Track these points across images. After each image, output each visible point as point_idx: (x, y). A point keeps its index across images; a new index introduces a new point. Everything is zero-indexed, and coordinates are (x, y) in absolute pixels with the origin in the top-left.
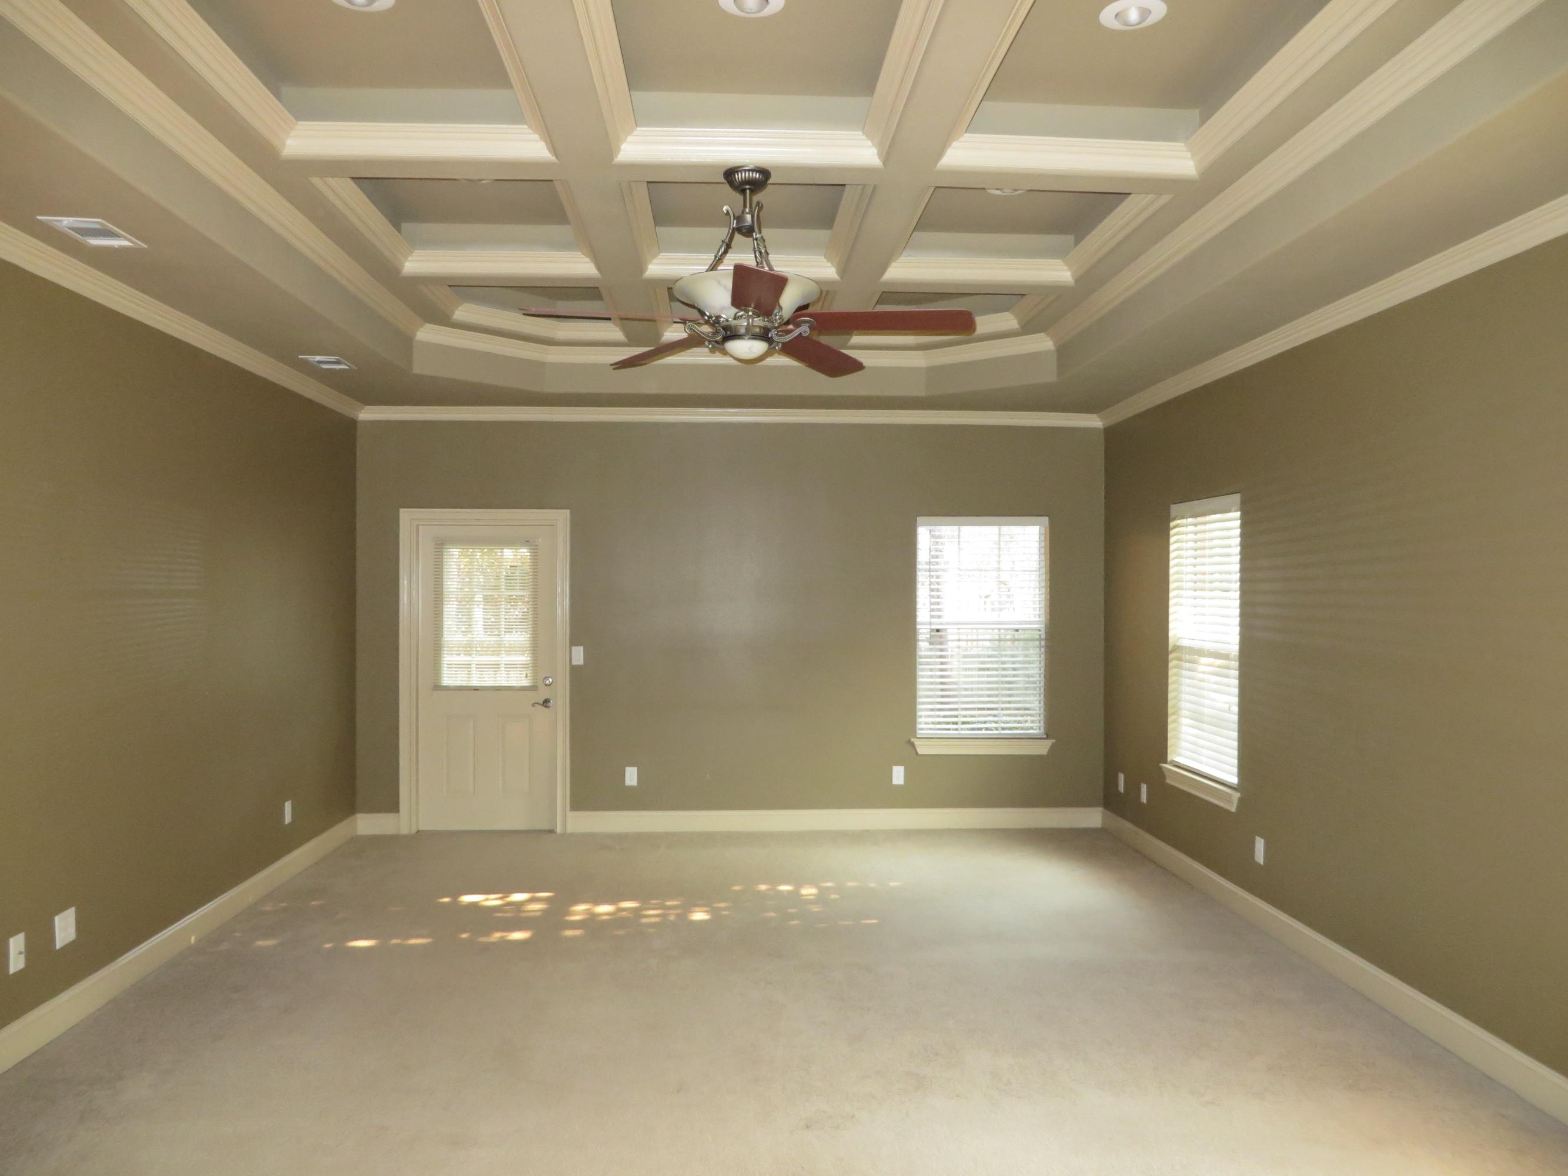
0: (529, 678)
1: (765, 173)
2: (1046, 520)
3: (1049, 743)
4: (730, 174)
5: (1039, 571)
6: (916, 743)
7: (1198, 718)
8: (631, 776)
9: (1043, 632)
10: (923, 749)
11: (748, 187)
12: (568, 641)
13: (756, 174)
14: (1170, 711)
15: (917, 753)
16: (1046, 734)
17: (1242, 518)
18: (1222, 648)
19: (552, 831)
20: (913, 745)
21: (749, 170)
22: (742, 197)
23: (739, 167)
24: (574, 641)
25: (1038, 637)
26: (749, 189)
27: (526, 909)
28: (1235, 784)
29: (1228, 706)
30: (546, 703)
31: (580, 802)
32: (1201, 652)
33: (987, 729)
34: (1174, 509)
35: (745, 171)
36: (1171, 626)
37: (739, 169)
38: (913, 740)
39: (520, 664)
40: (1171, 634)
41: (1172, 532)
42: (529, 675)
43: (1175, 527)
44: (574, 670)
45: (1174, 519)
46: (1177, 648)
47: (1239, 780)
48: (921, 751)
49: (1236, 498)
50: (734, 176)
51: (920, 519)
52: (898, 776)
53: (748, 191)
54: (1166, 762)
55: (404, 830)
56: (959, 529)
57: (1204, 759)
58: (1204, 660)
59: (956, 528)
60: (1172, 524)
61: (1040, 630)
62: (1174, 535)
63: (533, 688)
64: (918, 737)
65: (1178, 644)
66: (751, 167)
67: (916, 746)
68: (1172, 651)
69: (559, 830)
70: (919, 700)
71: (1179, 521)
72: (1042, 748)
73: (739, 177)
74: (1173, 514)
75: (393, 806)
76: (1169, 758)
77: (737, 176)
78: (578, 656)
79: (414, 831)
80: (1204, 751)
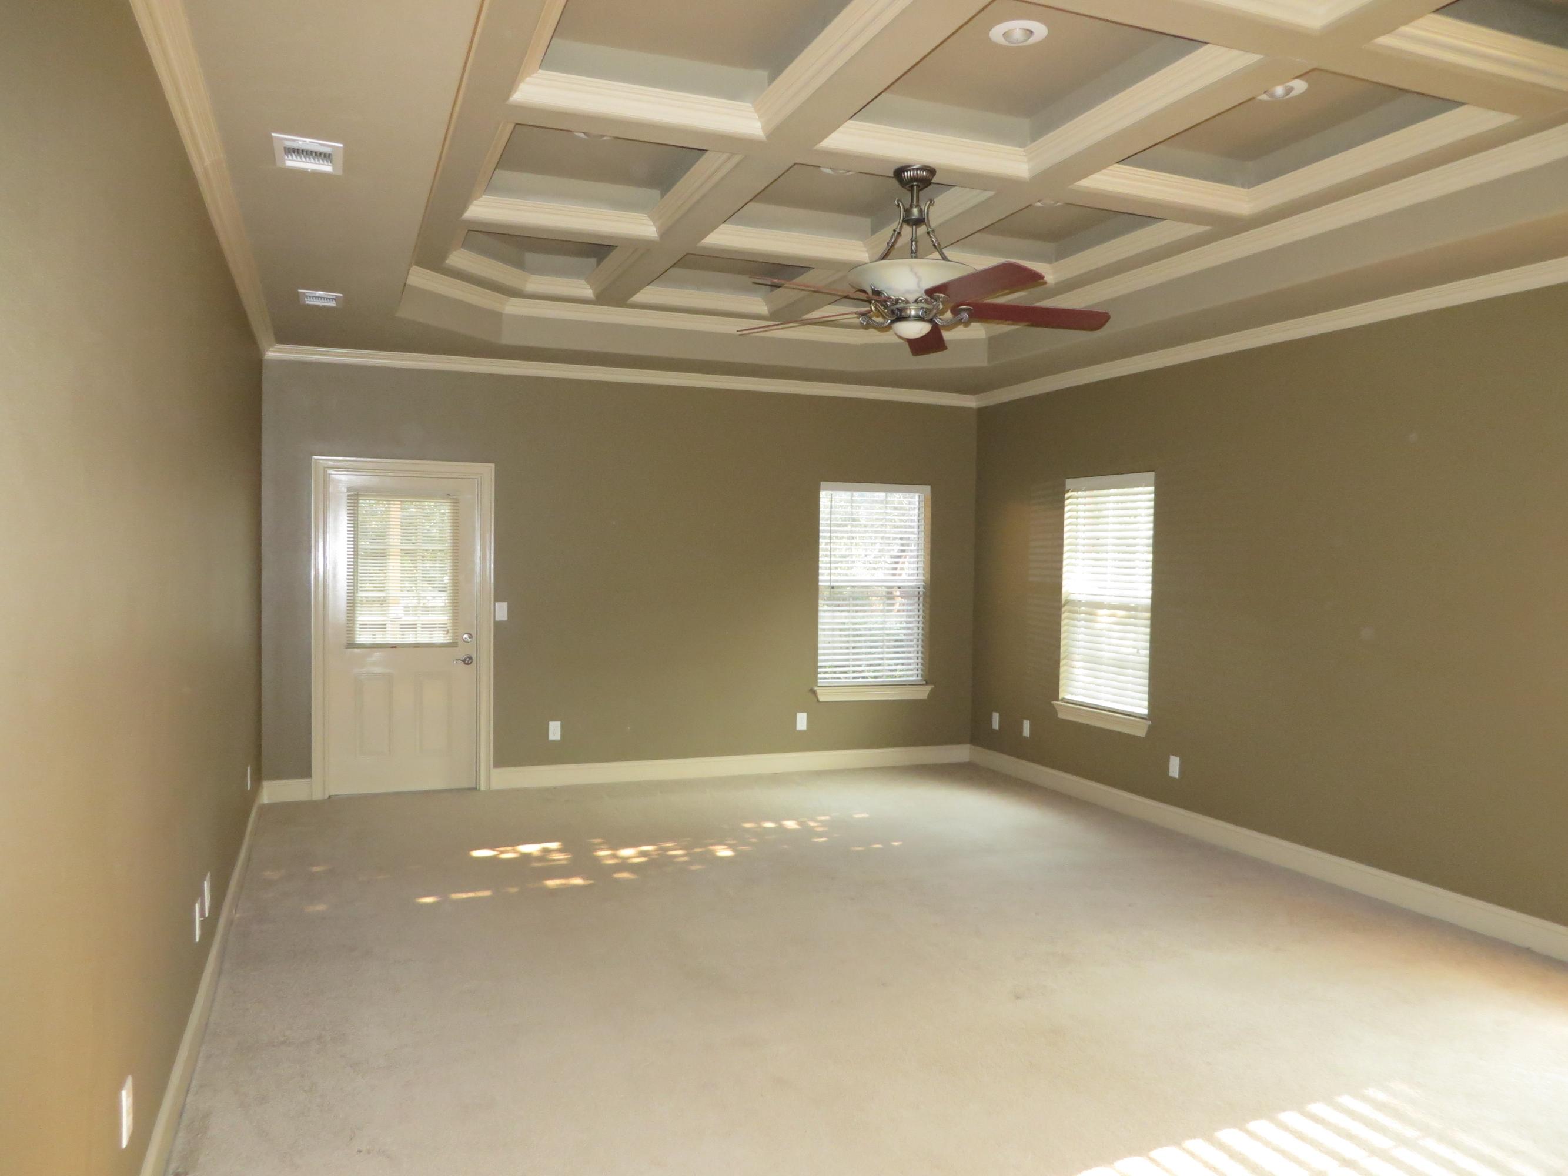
0: (449, 635)
1: (932, 171)
2: (928, 488)
3: (929, 688)
4: (899, 172)
5: (918, 534)
6: (818, 691)
7: (1093, 661)
8: (555, 732)
9: (922, 590)
10: (824, 697)
11: (915, 183)
12: (492, 599)
13: (923, 172)
14: (1062, 656)
15: (818, 700)
16: (925, 680)
17: (1156, 493)
18: (1132, 602)
19: (475, 789)
20: (814, 693)
21: (917, 169)
22: (910, 195)
23: (909, 166)
24: (497, 599)
25: (916, 594)
26: (916, 185)
27: (550, 858)
28: (1144, 715)
29: (1136, 650)
30: (468, 661)
31: (504, 758)
32: (1100, 606)
33: (864, 678)
34: (1069, 483)
35: (914, 169)
36: (1064, 583)
37: (909, 168)
38: (816, 688)
39: (439, 624)
40: (1064, 590)
41: (1066, 502)
42: (450, 631)
43: (1069, 498)
44: (498, 625)
45: (1068, 491)
46: (1068, 602)
47: (1149, 712)
48: (822, 699)
49: (1151, 476)
50: (904, 174)
51: (822, 484)
52: (802, 721)
53: (915, 187)
54: (1057, 699)
55: (318, 795)
56: (852, 494)
57: (1102, 695)
58: (1100, 612)
59: (849, 493)
60: (1067, 495)
61: (919, 588)
62: (1068, 505)
63: (453, 645)
64: (819, 685)
65: (1069, 598)
66: (918, 166)
67: (818, 694)
68: (1064, 605)
69: (483, 787)
70: (820, 651)
71: (1075, 494)
72: (922, 693)
73: (908, 174)
74: (1068, 487)
75: (305, 771)
76: (1060, 697)
77: (906, 174)
78: (502, 611)
79: (327, 797)
80: (1102, 688)
